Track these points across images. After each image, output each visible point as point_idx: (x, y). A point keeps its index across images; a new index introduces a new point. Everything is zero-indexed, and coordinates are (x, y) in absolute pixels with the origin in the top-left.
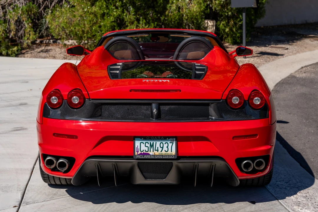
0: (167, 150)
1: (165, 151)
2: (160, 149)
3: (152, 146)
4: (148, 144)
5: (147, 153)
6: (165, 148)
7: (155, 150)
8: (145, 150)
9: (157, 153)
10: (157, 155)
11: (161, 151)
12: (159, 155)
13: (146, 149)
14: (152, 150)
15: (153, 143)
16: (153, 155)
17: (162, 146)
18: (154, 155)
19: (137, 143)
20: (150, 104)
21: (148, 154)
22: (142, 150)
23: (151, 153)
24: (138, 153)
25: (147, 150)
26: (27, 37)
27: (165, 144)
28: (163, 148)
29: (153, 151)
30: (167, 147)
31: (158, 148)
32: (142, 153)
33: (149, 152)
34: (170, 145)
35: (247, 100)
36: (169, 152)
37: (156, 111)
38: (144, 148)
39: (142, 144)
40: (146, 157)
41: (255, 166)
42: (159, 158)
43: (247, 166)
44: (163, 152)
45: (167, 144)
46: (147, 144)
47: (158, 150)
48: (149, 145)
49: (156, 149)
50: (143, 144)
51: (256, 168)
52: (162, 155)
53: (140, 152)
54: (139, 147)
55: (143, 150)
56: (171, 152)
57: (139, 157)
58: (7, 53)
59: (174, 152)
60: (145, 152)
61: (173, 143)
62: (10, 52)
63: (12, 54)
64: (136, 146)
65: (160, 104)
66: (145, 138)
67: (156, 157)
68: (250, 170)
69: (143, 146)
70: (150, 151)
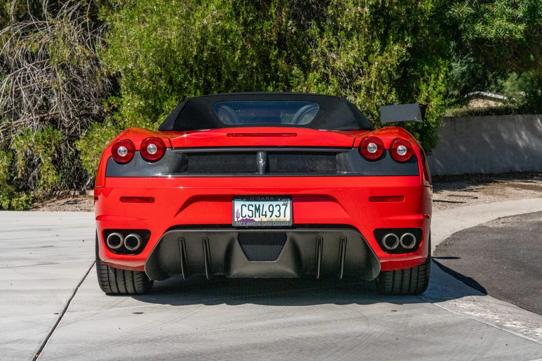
0: (278, 215)
1: (276, 216)
2: (269, 214)
3: (257, 209)
4: (253, 207)
5: (251, 218)
6: (276, 213)
7: (262, 215)
8: (248, 215)
9: (264, 219)
10: (265, 222)
11: (271, 217)
12: (268, 222)
13: (250, 213)
14: (257, 215)
15: (259, 205)
16: (259, 222)
17: (271, 210)
18: (261, 222)
19: (238, 205)
20: (255, 153)
21: (253, 221)
22: (244, 215)
23: (257, 219)
24: (239, 219)
25: (251, 215)
26: (43, 180)
27: (276, 206)
28: (272, 212)
29: (259, 217)
30: (279, 211)
31: (266, 212)
32: (245, 218)
33: (253, 218)
34: (283, 208)
35: (388, 148)
36: (282, 218)
37: (263, 162)
38: (246, 212)
39: (244, 207)
40: (249, 224)
41: (402, 243)
42: (268, 225)
43: (391, 241)
44: (274, 218)
45: (278, 207)
46: (250, 207)
47: (266, 215)
48: (253, 209)
49: (264, 214)
50: (246, 206)
51: (404, 246)
52: (272, 222)
53: (241, 218)
54: (240, 211)
55: (246, 215)
56: (285, 217)
57: (240, 224)
58: (10, 205)
59: (288, 218)
60: (248, 218)
61: (287, 206)
62: (14, 204)
63: (17, 207)
64: (236, 210)
65: (268, 153)
66: (248, 198)
67: (264, 225)
68: (395, 247)
69: (245, 209)
70: (255, 217)
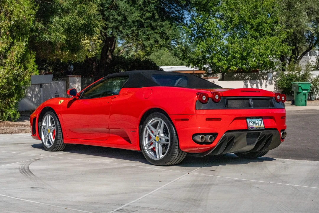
2: (257, 124)
6: (259, 124)
9: (257, 127)
13: (252, 124)
19: (248, 120)
20: (248, 99)
21: (254, 127)
23: (255, 127)
33: (254, 126)
37: (253, 103)
39: (250, 121)
40: (253, 129)
44: (259, 126)
48: (253, 122)
52: (259, 128)
53: (250, 126)
54: (249, 124)
56: (262, 126)
57: (250, 129)
60: (252, 126)
66: (251, 118)
67: (257, 129)
